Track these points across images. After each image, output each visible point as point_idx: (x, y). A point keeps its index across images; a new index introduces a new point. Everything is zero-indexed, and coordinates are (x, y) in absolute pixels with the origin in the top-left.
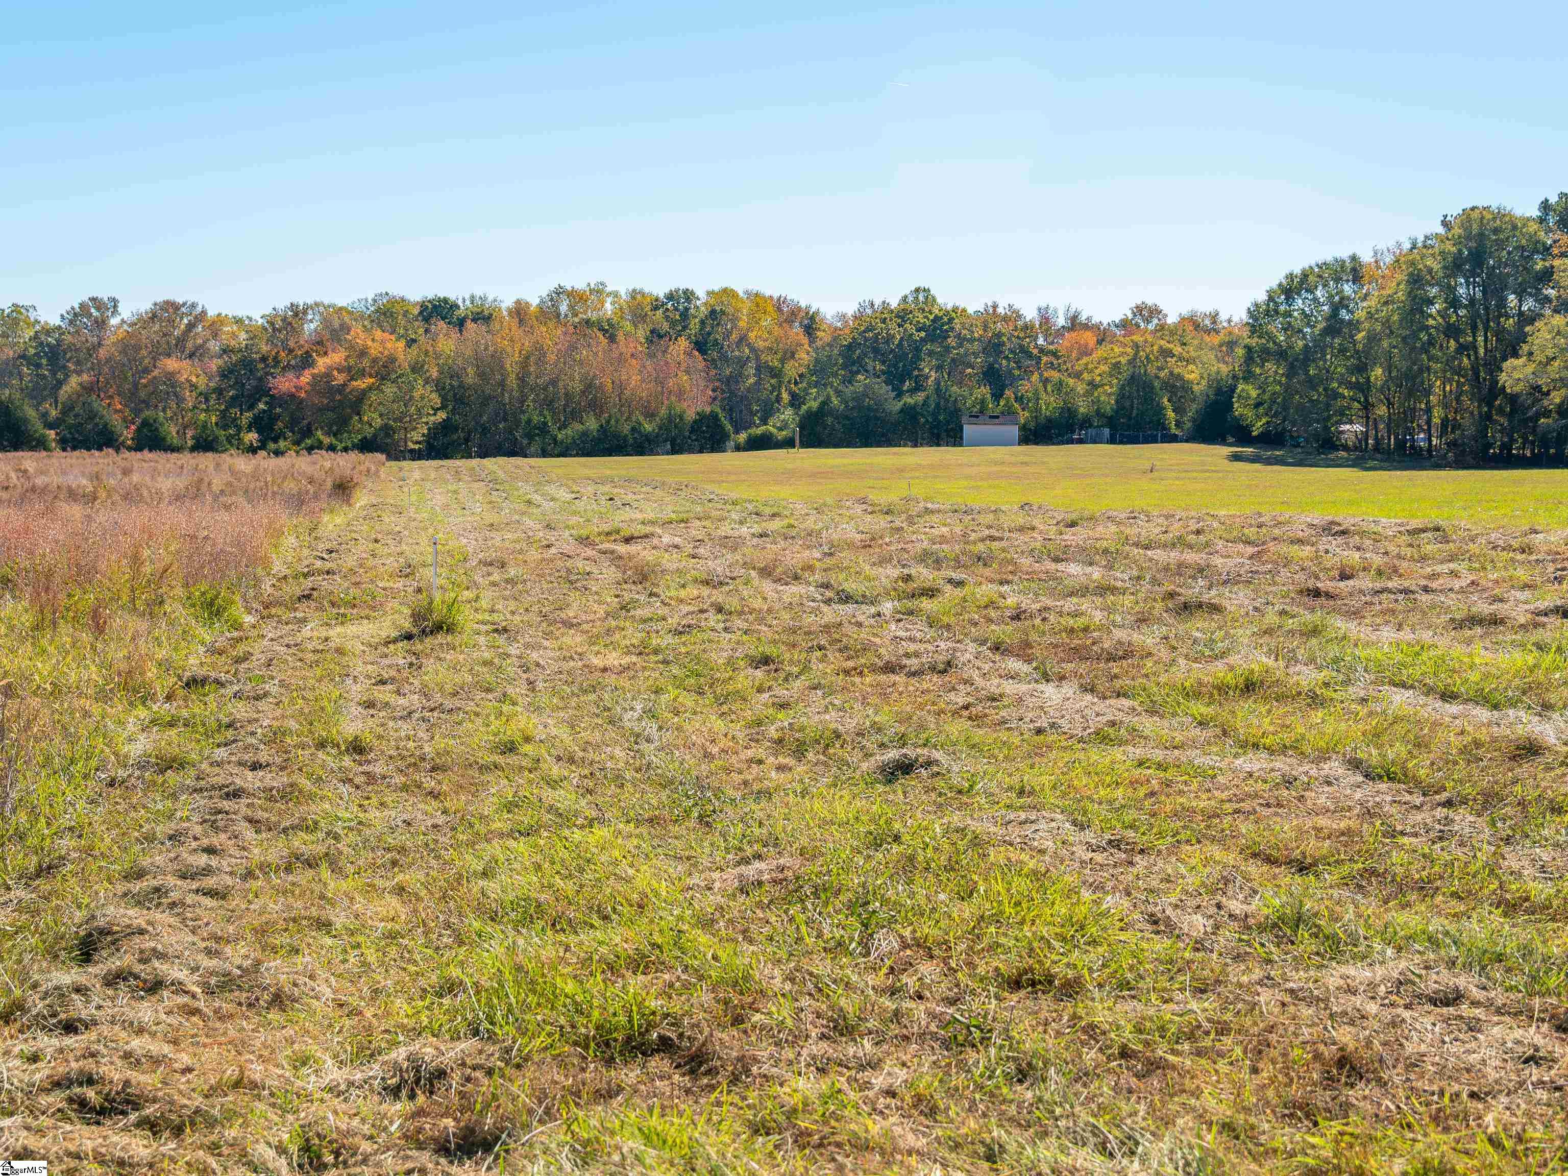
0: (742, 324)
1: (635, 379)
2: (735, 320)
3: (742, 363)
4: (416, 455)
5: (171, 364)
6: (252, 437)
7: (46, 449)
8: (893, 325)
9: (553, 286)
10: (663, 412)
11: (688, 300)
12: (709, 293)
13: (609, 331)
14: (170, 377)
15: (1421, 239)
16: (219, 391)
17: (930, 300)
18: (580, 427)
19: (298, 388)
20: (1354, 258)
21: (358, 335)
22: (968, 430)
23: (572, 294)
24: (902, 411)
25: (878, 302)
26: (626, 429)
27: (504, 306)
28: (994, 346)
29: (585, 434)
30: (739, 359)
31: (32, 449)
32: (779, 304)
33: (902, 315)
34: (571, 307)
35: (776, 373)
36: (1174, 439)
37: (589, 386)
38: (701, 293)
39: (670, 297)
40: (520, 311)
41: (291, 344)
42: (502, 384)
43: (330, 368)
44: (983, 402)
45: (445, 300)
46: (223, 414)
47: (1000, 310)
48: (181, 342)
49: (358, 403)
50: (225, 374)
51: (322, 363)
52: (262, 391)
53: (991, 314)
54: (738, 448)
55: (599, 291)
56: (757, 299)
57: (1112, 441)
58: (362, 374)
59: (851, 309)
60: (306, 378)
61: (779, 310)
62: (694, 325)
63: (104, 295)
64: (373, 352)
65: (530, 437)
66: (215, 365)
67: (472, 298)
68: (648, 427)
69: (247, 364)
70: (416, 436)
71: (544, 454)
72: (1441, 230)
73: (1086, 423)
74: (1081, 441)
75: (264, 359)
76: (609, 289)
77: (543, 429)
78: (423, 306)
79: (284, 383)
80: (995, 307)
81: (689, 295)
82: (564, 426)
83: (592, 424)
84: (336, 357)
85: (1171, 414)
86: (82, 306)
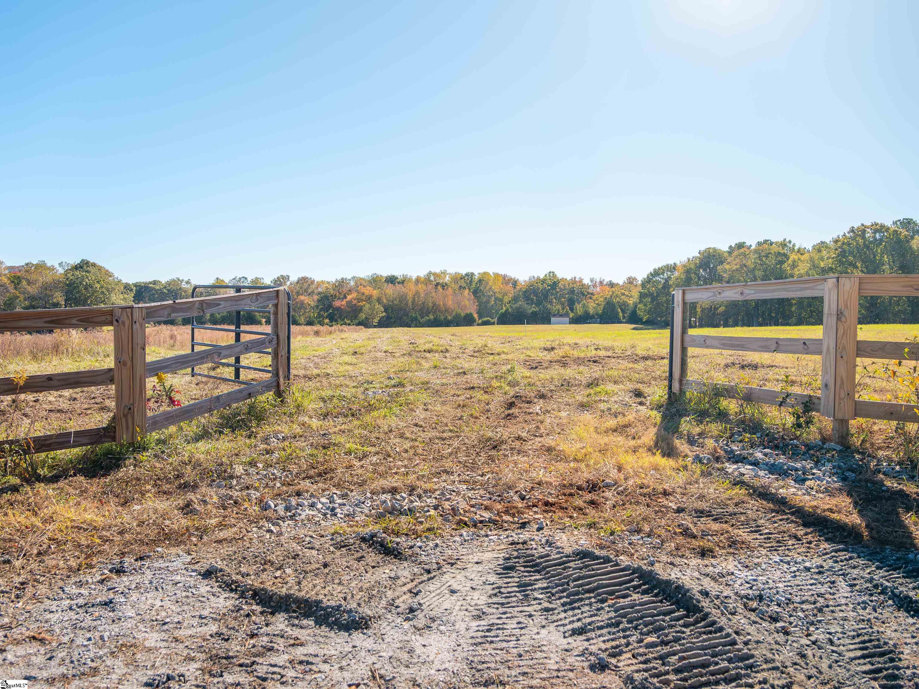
0: (490, 284)
1: (450, 302)
2: (487, 283)
3: (490, 297)
4: (375, 327)
5: (302, 298)
6: (327, 321)
7: (261, 324)
8: (540, 284)
9: (428, 271)
10: (454, 313)
11: (472, 276)
12: (479, 274)
13: (444, 286)
14: (302, 303)
15: (691, 258)
16: (318, 306)
17: (554, 275)
18: (428, 318)
19: (342, 305)
20: (675, 264)
21: (362, 289)
22: (553, 319)
23: (435, 274)
24: (532, 313)
25: (536, 276)
26: (442, 318)
27: (414, 278)
28: (572, 291)
29: (429, 320)
30: (489, 296)
31: (257, 324)
32: (504, 277)
33: (543, 281)
34: (435, 278)
35: (501, 300)
36: (621, 322)
37: (434, 305)
38: (476, 273)
39: (467, 275)
40: (418, 280)
41: (340, 291)
42: (407, 304)
43: (351, 299)
44: (558, 310)
45: (394, 276)
46: (319, 314)
47: (577, 279)
48: (306, 291)
49: (360, 310)
50: (319, 301)
51: (349, 297)
52: (330, 306)
53: (574, 281)
54: (478, 325)
55: (444, 273)
56: (497, 275)
57: (600, 323)
58: (362, 300)
59: (527, 279)
60: (344, 303)
61: (505, 279)
62: (474, 286)
63: (285, 274)
64: (366, 294)
65: (412, 321)
66: (316, 297)
67: (403, 275)
68: (449, 318)
69: (326, 297)
70: (376, 320)
71: (416, 326)
72: (699, 255)
73: (592, 317)
74: (590, 323)
75: (332, 296)
76: (448, 272)
77: (416, 319)
78: (387, 278)
79: (337, 303)
80: (575, 278)
81: (472, 274)
82: (423, 317)
83: (431, 317)
84: (354, 295)
85: (621, 314)
86: (278, 278)
